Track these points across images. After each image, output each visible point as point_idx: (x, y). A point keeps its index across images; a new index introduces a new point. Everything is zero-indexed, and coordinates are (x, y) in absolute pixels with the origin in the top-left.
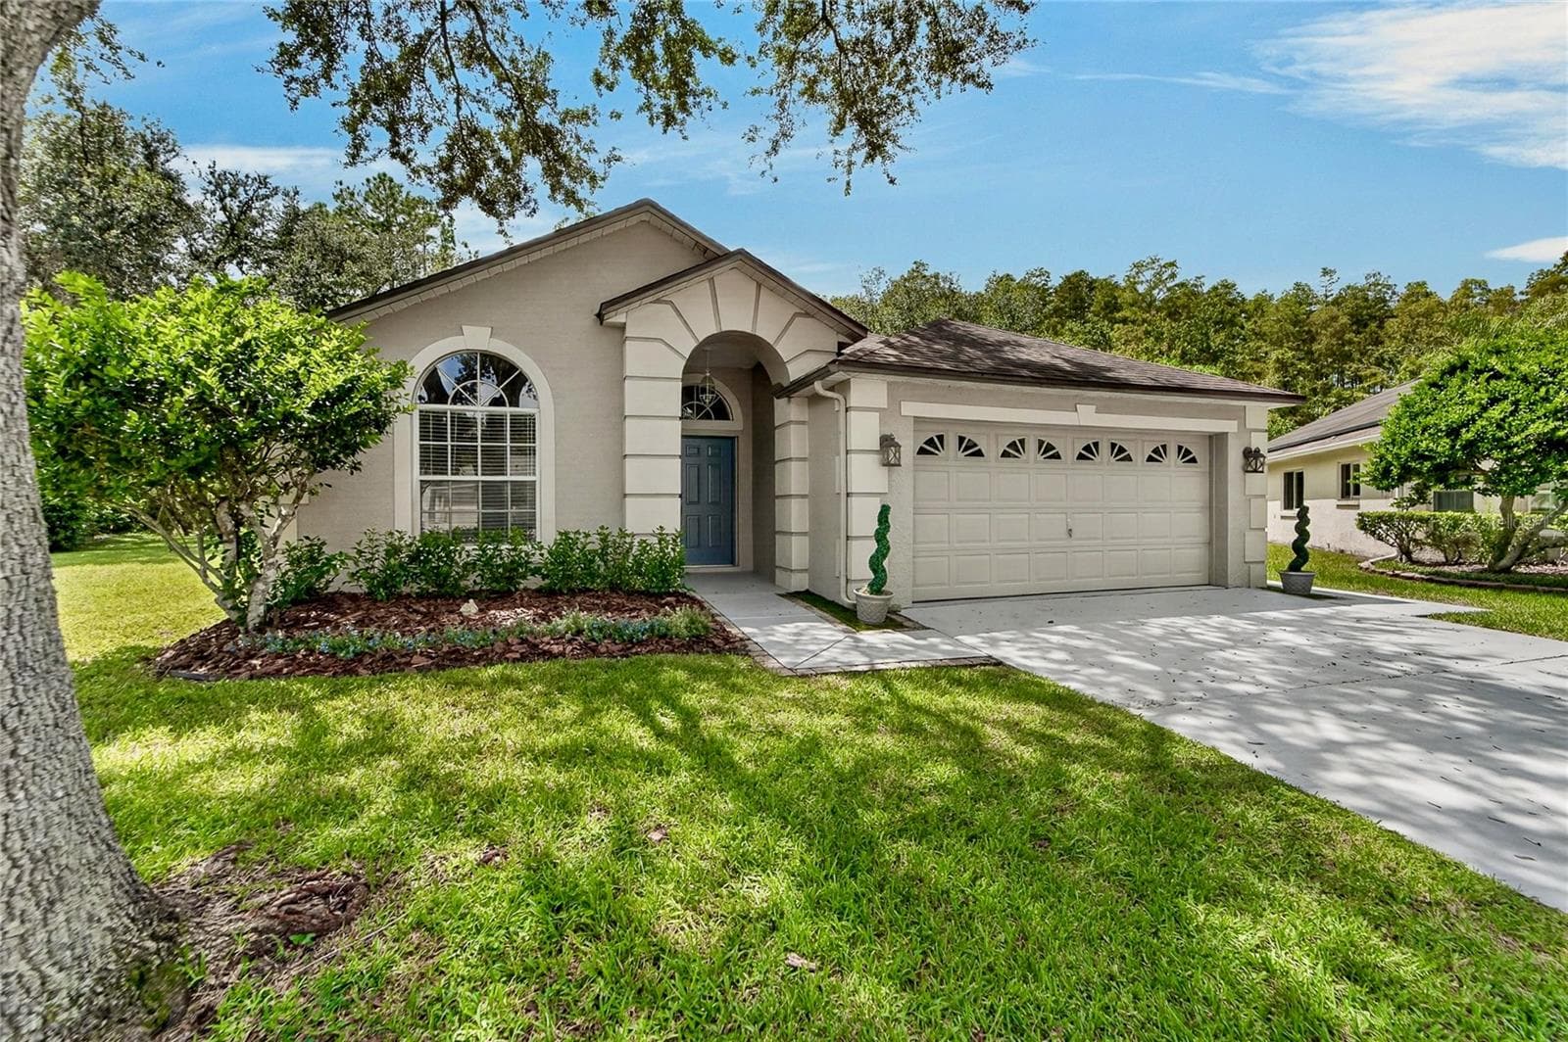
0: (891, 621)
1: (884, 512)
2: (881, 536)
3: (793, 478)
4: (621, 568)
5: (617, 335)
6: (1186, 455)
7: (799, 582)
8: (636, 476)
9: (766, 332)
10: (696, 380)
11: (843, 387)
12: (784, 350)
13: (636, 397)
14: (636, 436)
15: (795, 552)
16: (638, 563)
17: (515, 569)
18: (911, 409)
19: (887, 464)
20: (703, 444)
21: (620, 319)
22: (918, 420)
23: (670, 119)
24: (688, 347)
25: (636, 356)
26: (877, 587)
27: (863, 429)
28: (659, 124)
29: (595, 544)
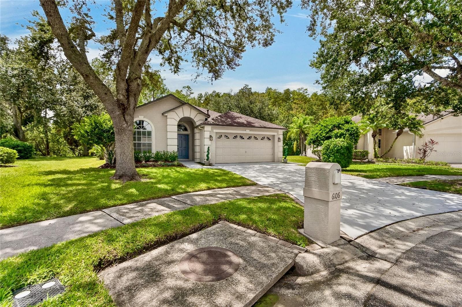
0: (210, 165)
1: (209, 147)
2: (208, 152)
3: (197, 143)
4: (167, 157)
5: (165, 118)
6: (269, 139)
7: (198, 161)
8: (169, 142)
9: (192, 117)
10: (181, 123)
11: (203, 128)
12: (195, 120)
13: (169, 128)
14: (169, 135)
15: (197, 155)
16: (170, 156)
17: (149, 157)
18: (215, 131)
19: (210, 140)
20: (182, 136)
21: (166, 115)
22: (216, 133)
23: (175, 72)
24: (178, 119)
25: (169, 121)
26: (207, 160)
27: (207, 135)
28: (173, 73)
29: (163, 153)
